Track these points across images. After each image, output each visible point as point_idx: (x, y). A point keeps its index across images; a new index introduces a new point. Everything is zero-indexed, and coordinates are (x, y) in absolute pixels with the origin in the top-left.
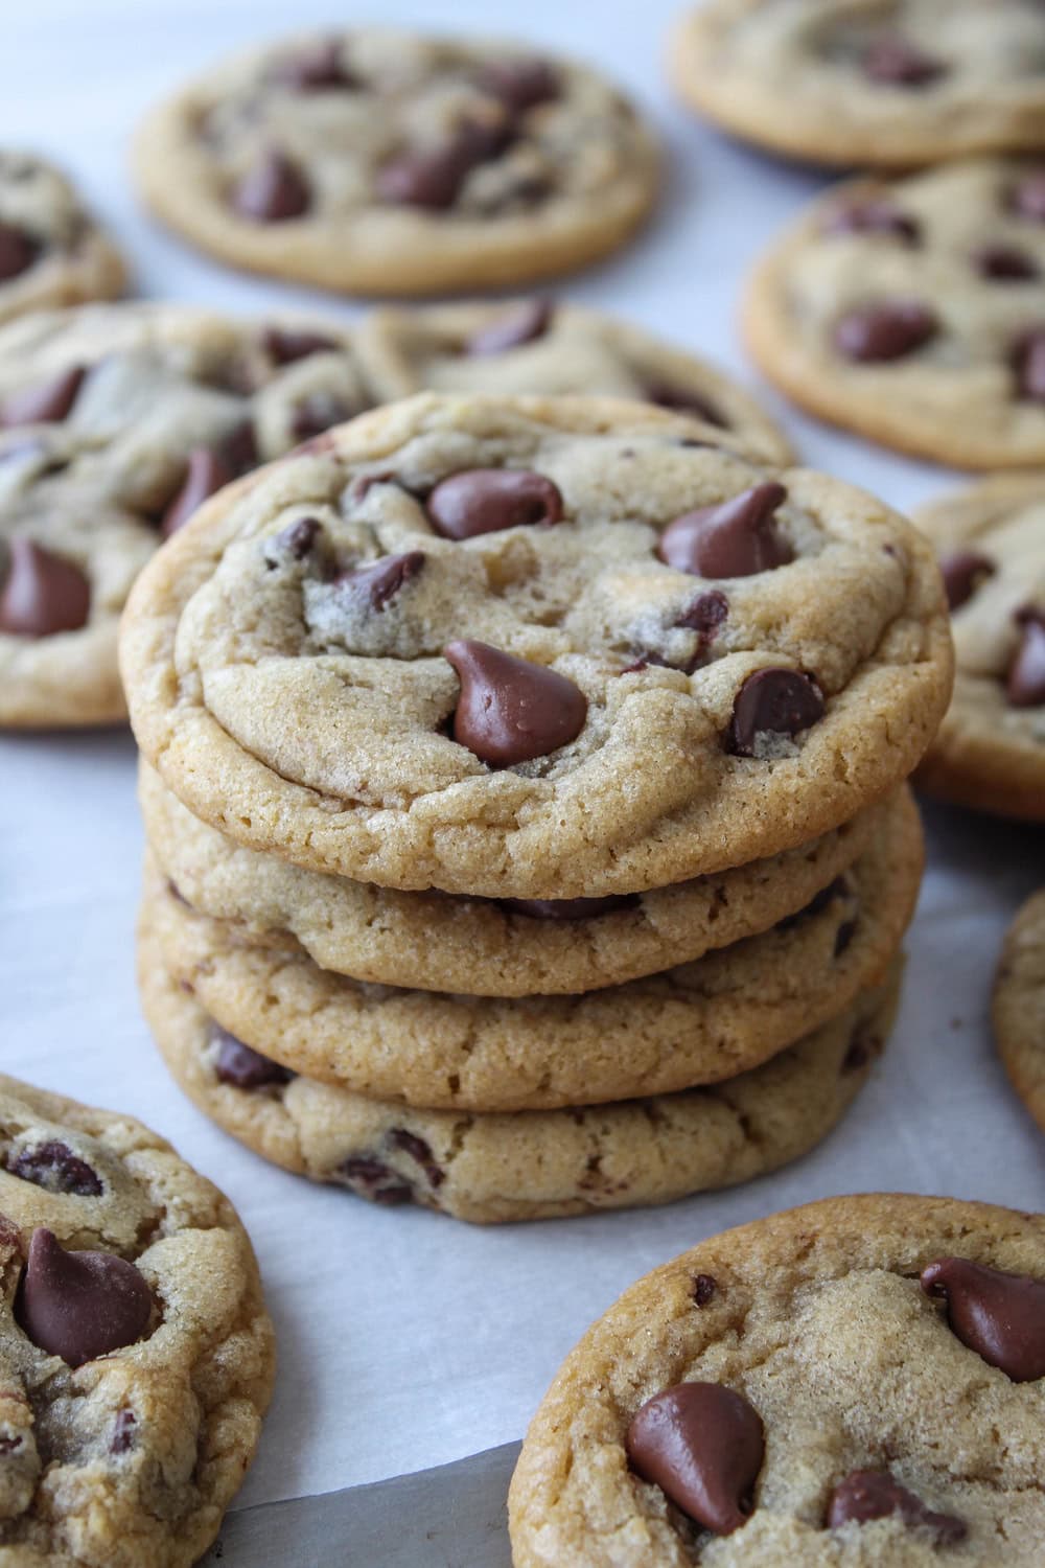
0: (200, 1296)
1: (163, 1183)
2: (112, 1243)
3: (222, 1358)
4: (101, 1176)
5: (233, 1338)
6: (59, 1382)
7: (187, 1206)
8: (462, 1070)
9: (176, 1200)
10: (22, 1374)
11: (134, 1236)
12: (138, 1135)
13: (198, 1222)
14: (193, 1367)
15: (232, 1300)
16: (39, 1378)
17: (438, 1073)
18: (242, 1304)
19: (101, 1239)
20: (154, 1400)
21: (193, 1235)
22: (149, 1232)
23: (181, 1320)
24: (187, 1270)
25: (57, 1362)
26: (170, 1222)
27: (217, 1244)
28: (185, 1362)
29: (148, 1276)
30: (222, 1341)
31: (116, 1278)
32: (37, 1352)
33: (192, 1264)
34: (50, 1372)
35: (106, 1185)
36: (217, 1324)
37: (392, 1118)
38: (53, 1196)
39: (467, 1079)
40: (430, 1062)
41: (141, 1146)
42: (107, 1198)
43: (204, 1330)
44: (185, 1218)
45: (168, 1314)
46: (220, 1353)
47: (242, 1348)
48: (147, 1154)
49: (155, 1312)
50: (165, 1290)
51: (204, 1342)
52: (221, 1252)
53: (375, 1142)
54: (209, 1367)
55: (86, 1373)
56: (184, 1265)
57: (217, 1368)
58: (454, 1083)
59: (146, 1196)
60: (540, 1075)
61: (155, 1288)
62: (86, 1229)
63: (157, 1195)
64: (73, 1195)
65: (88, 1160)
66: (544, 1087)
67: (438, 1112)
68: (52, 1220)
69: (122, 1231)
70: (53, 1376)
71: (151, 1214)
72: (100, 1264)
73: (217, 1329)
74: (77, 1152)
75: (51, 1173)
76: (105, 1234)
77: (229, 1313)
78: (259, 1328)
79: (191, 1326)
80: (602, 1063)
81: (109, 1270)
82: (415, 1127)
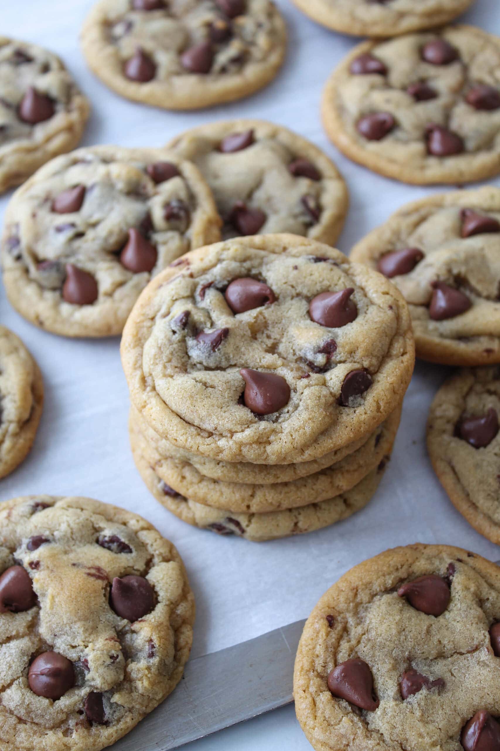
0: (169, 591)
1: (152, 545)
2: (138, 570)
3: (179, 612)
4: (132, 547)
5: (182, 604)
6: (127, 628)
7: (161, 554)
8: (251, 504)
9: (157, 552)
10: (114, 627)
11: (144, 567)
12: (142, 524)
13: (166, 560)
14: (170, 617)
15: (180, 591)
16: (120, 628)
17: (243, 505)
18: (183, 590)
19: (134, 569)
20: (160, 638)
21: (164, 564)
22: (149, 564)
23: (164, 601)
24: (164, 581)
25: (125, 621)
26: (156, 560)
27: (173, 569)
28: (167, 618)
29: (151, 583)
30: (178, 605)
31: (142, 589)
32: (119, 618)
33: (165, 578)
34: (124, 625)
35: (133, 550)
36: (176, 600)
37: (228, 515)
38: (115, 555)
39: (253, 506)
40: (240, 502)
41: (143, 529)
42: (134, 554)
43: (172, 603)
44: (161, 559)
45: (160, 599)
46: (178, 610)
47: (185, 608)
48: (145, 532)
49: (155, 596)
50: (157, 589)
51: (173, 606)
52: (174, 572)
53: (222, 521)
54: (175, 616)
55: (136, 626)
56: (163, 579)
57: (177, 615)
58: (248, 507)
59: (147, 550)
60: (278, 504)
61: (154, 586)
62: (129, 567)
63: (151, 550)
64: (123, 554)
65: (127, 542)
66: (279, 506)
67: (243, 513)
68: (117, 566)
69: (140, 566)
70: (125, 627)
71: (149, 557)
72: (136, 584)
73: (176, 602)
74: (123, 540)
75: (114, 546)
76: (135, 568)
77: (179, 595)
78: (189, 598)
79: (167, 603)
80: (299, 499)
81: (140, 586)
82: (234, 517)
